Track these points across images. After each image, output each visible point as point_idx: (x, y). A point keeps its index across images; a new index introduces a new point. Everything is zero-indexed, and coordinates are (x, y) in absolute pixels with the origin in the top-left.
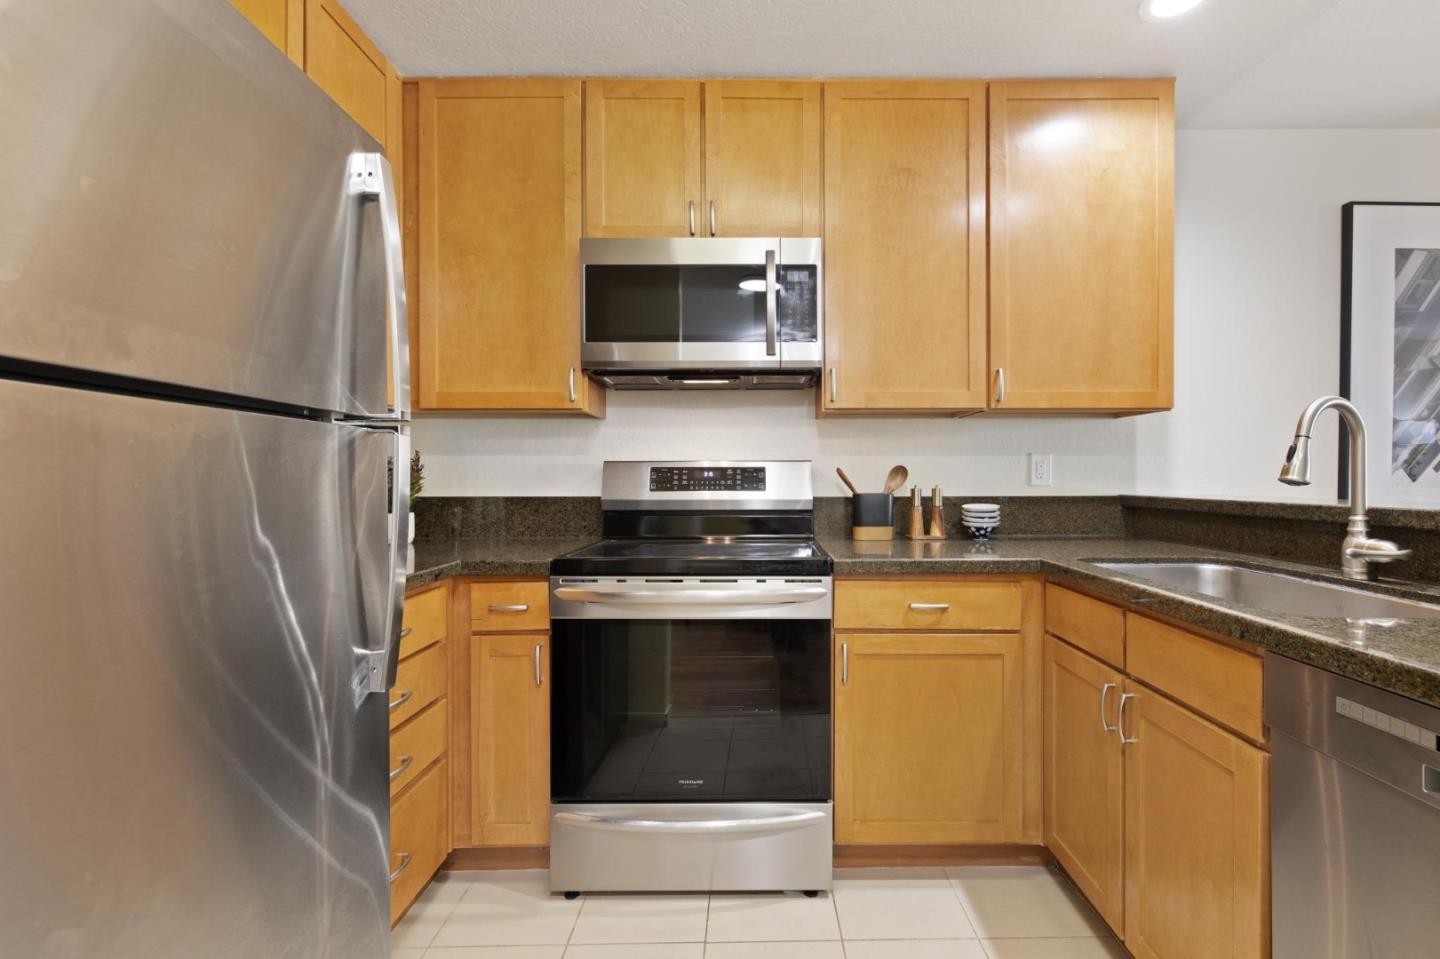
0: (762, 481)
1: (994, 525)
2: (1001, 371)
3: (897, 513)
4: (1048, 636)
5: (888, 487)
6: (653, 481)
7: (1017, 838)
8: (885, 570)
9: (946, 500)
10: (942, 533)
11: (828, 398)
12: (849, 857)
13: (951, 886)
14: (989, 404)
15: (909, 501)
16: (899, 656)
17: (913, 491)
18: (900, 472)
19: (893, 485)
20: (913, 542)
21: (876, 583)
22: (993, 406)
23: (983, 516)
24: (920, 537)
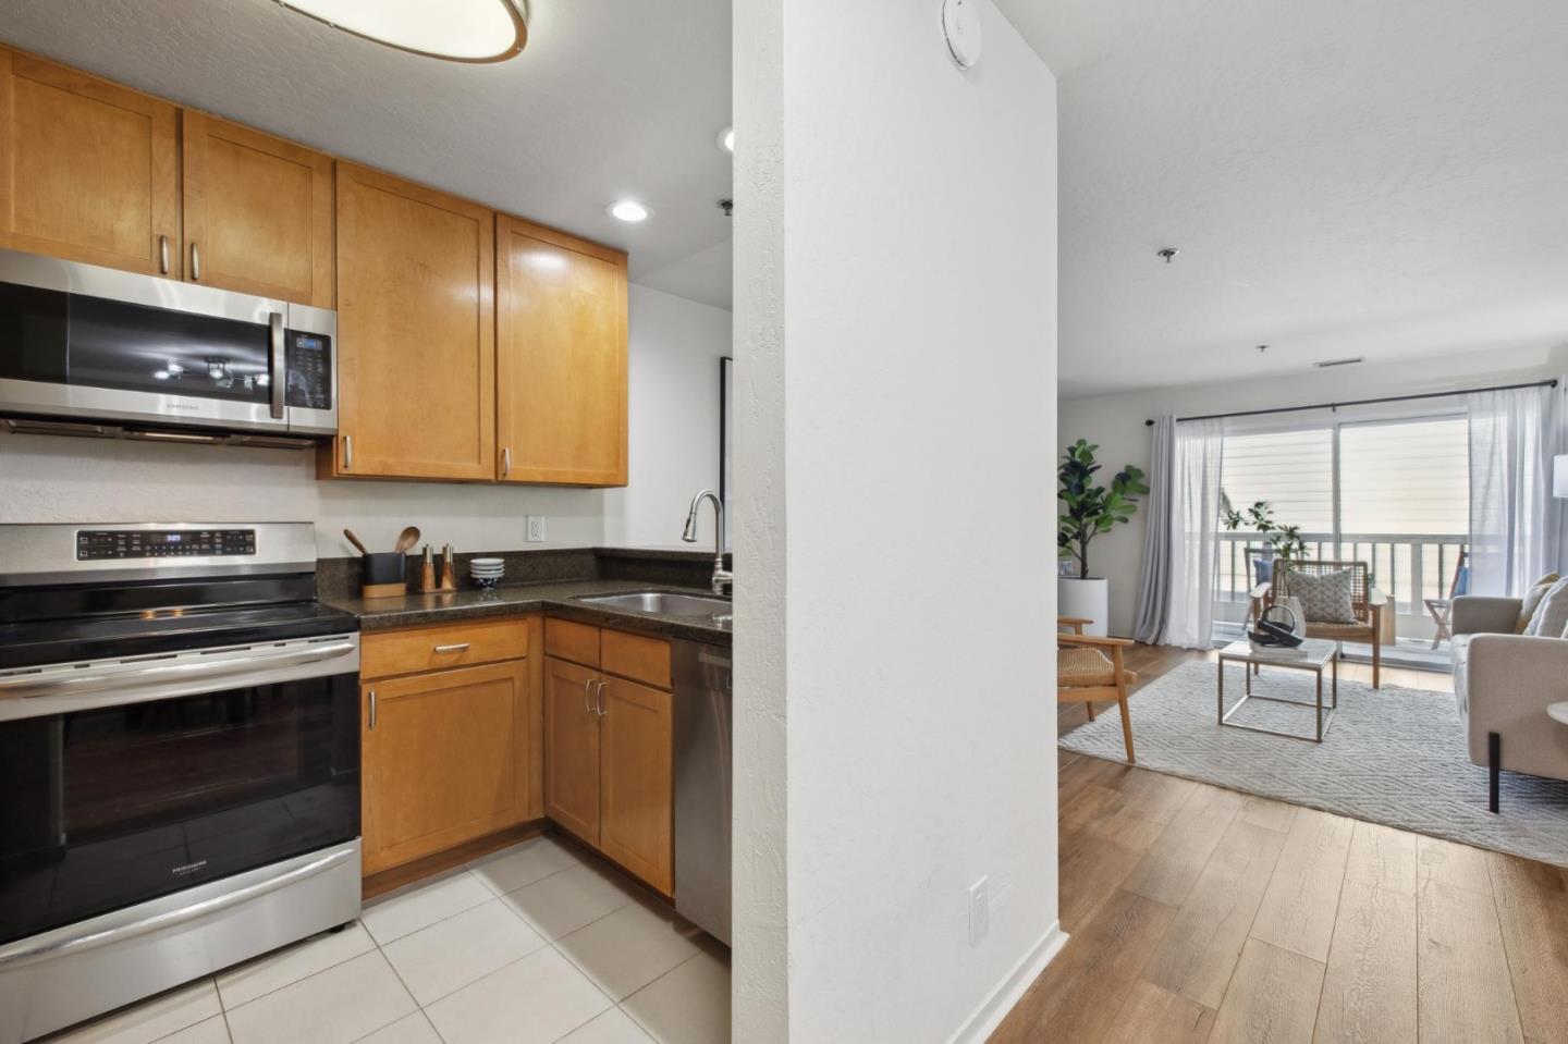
0: (252, 544)
1: (500, 575)
2: (507, 450)
3: (408, 570)
4: (547, 658)
5: (399, 546)
6: (80, 548)
7: (526, 818)
8: (413, 621)
9: (456, 556)
10: (452, 585)
11: (342, 463)
12: (379, 885)
13: (472, 874)
14: (496, 475)
15: (420, 560)
16: (425, 694)
17: (425, 550)
18: (412, 532)
19: (406, 544)
20: (426, 596)
21: (402, 633)
22: (500, 478)
23: (488, 569)
24: (432, 590)
